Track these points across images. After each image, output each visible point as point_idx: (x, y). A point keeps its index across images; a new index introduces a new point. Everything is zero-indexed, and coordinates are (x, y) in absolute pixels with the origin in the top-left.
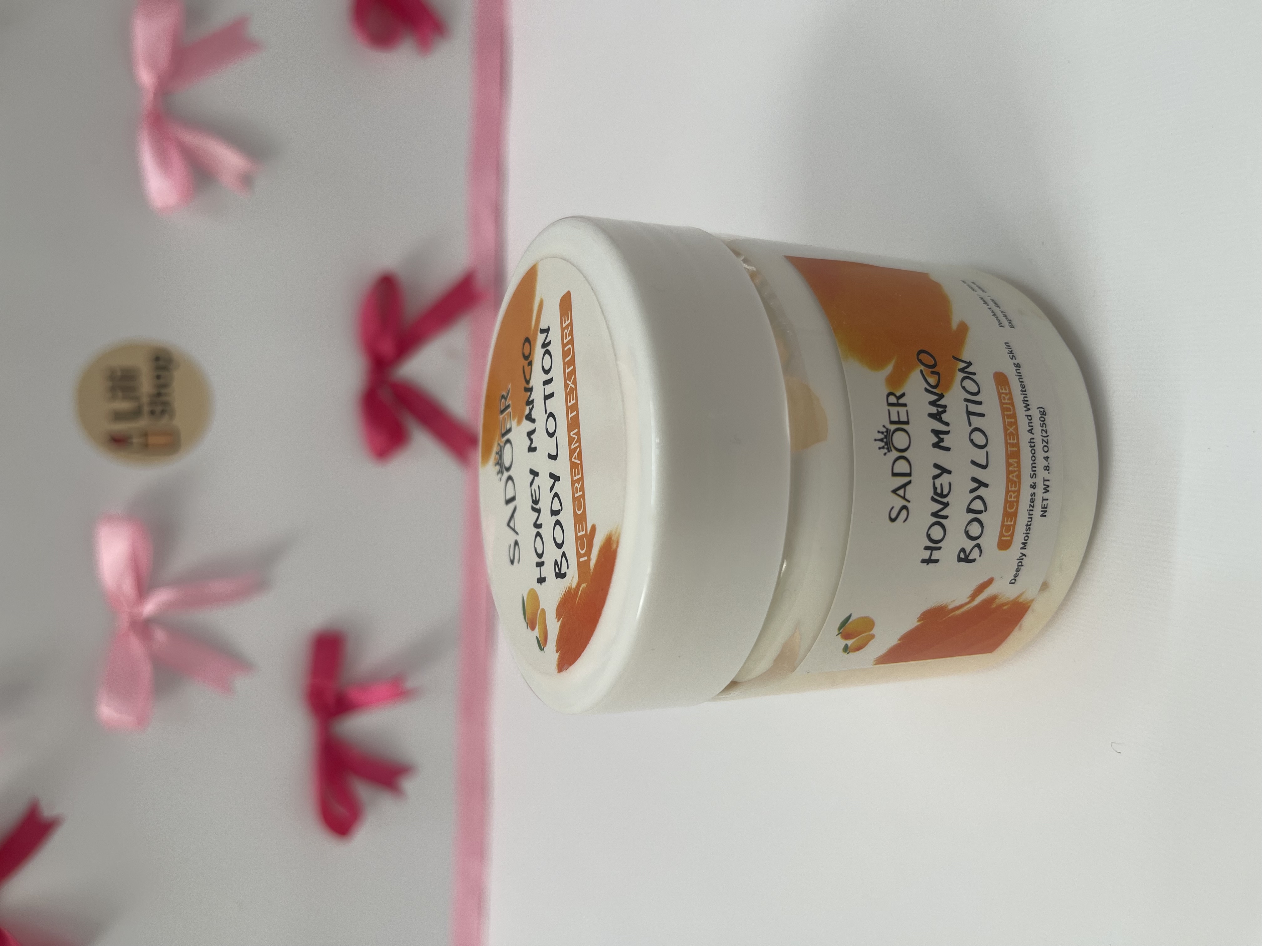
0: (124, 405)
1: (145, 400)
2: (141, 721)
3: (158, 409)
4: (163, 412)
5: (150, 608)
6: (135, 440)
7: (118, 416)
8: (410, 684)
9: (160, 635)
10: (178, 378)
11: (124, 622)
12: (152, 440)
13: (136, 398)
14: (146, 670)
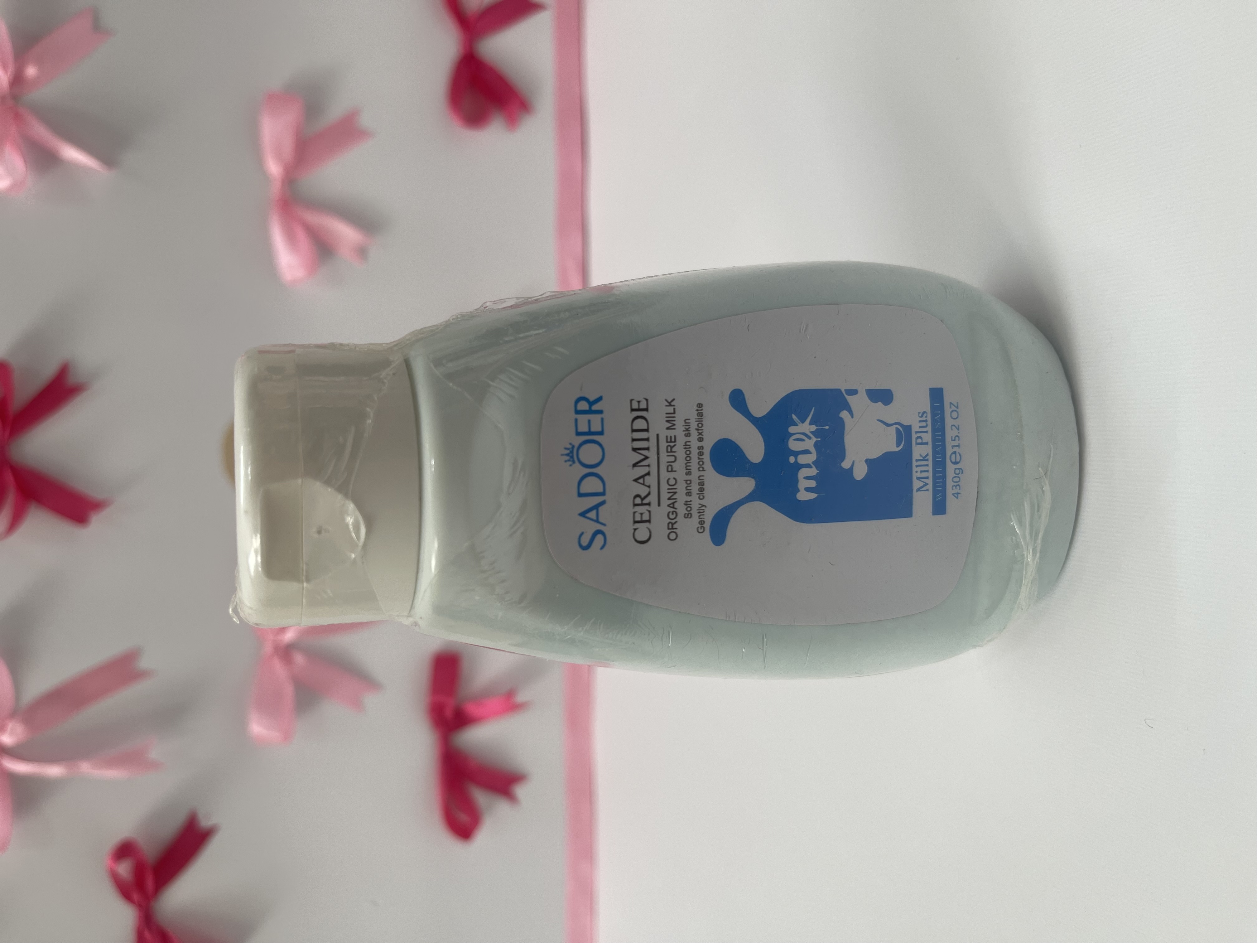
2: (287, 736)
5: (290, 635)
8: (521, 698)
9: (299, 659)
11: (268, 648)
14: (289, 690)
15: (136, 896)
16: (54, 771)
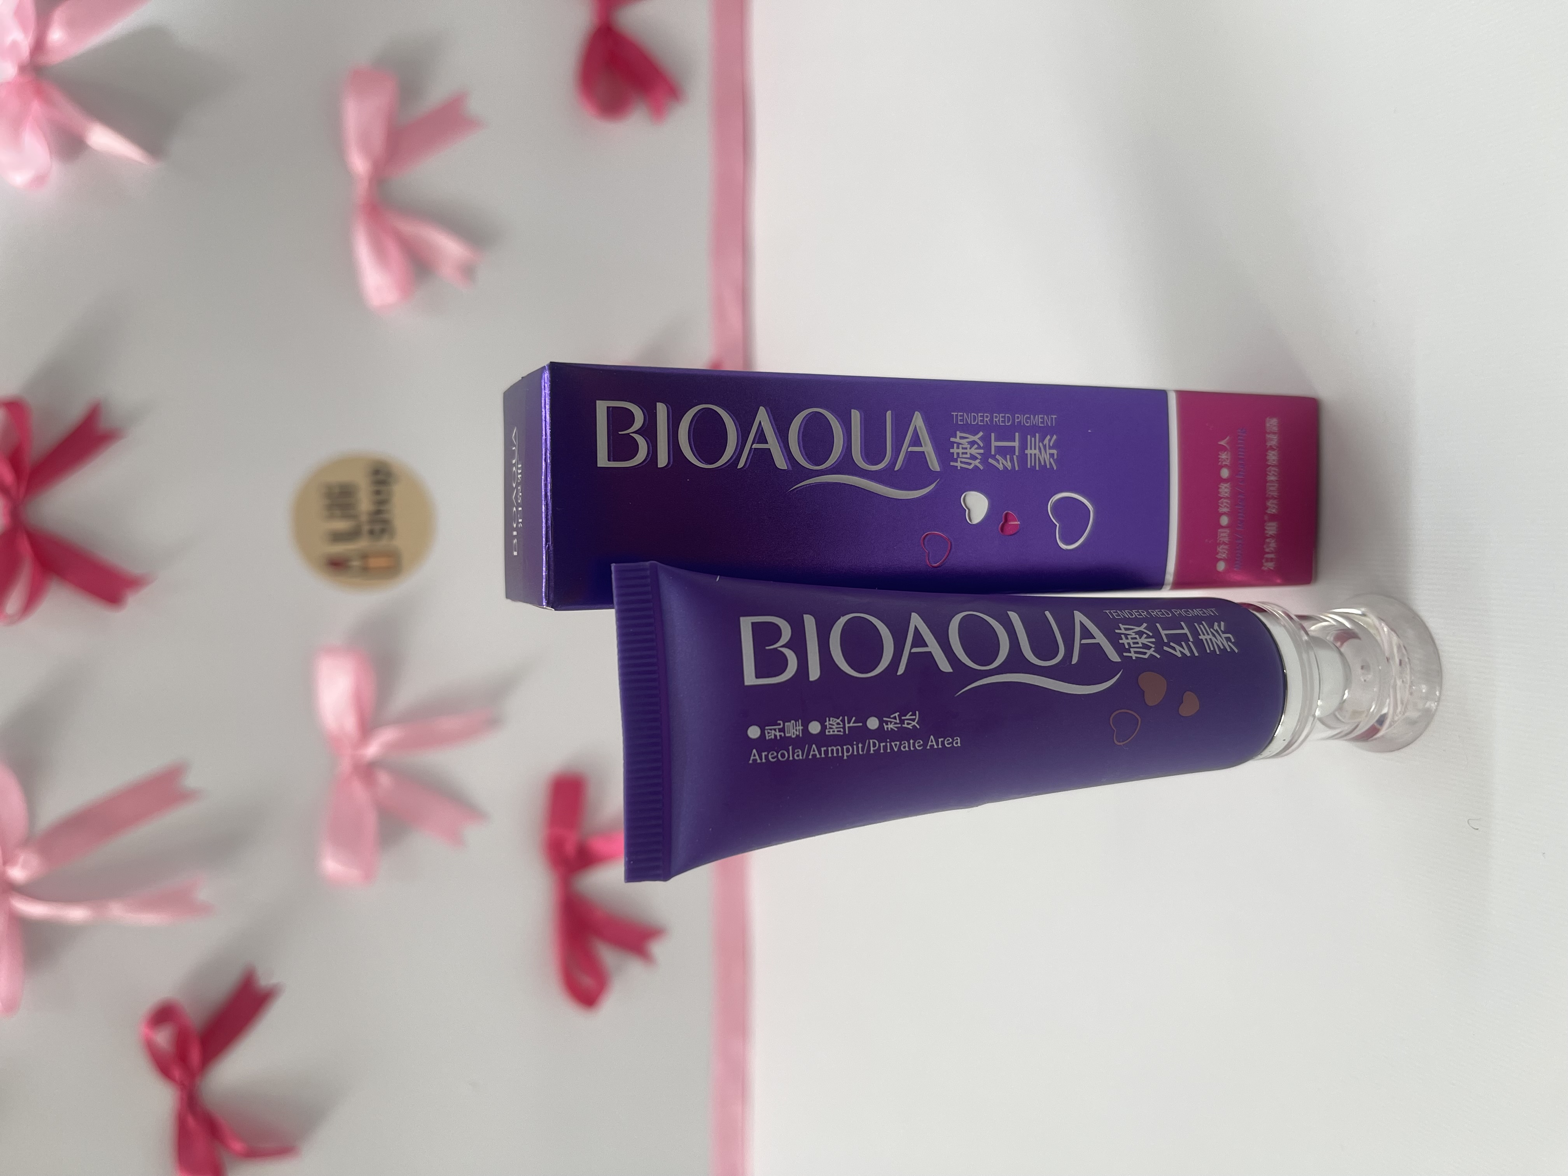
0: (341, 525)
1: (364, 518)
2: (368, 875)
3: (377, 527)
4: (383, 531)
5: (372, 750)
6: (356, 563)
7: (337, 537)
9: (384, 780)
10: (399, 493)
11: (345, 765)
12: (373, 562)
13: (354, 517)
14: (371, 819)
15: (177, 1073)
16: (76, 914)
